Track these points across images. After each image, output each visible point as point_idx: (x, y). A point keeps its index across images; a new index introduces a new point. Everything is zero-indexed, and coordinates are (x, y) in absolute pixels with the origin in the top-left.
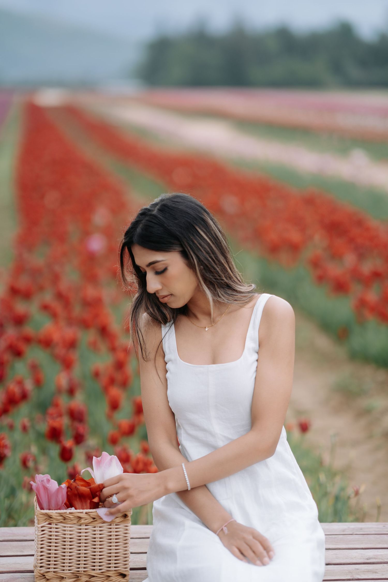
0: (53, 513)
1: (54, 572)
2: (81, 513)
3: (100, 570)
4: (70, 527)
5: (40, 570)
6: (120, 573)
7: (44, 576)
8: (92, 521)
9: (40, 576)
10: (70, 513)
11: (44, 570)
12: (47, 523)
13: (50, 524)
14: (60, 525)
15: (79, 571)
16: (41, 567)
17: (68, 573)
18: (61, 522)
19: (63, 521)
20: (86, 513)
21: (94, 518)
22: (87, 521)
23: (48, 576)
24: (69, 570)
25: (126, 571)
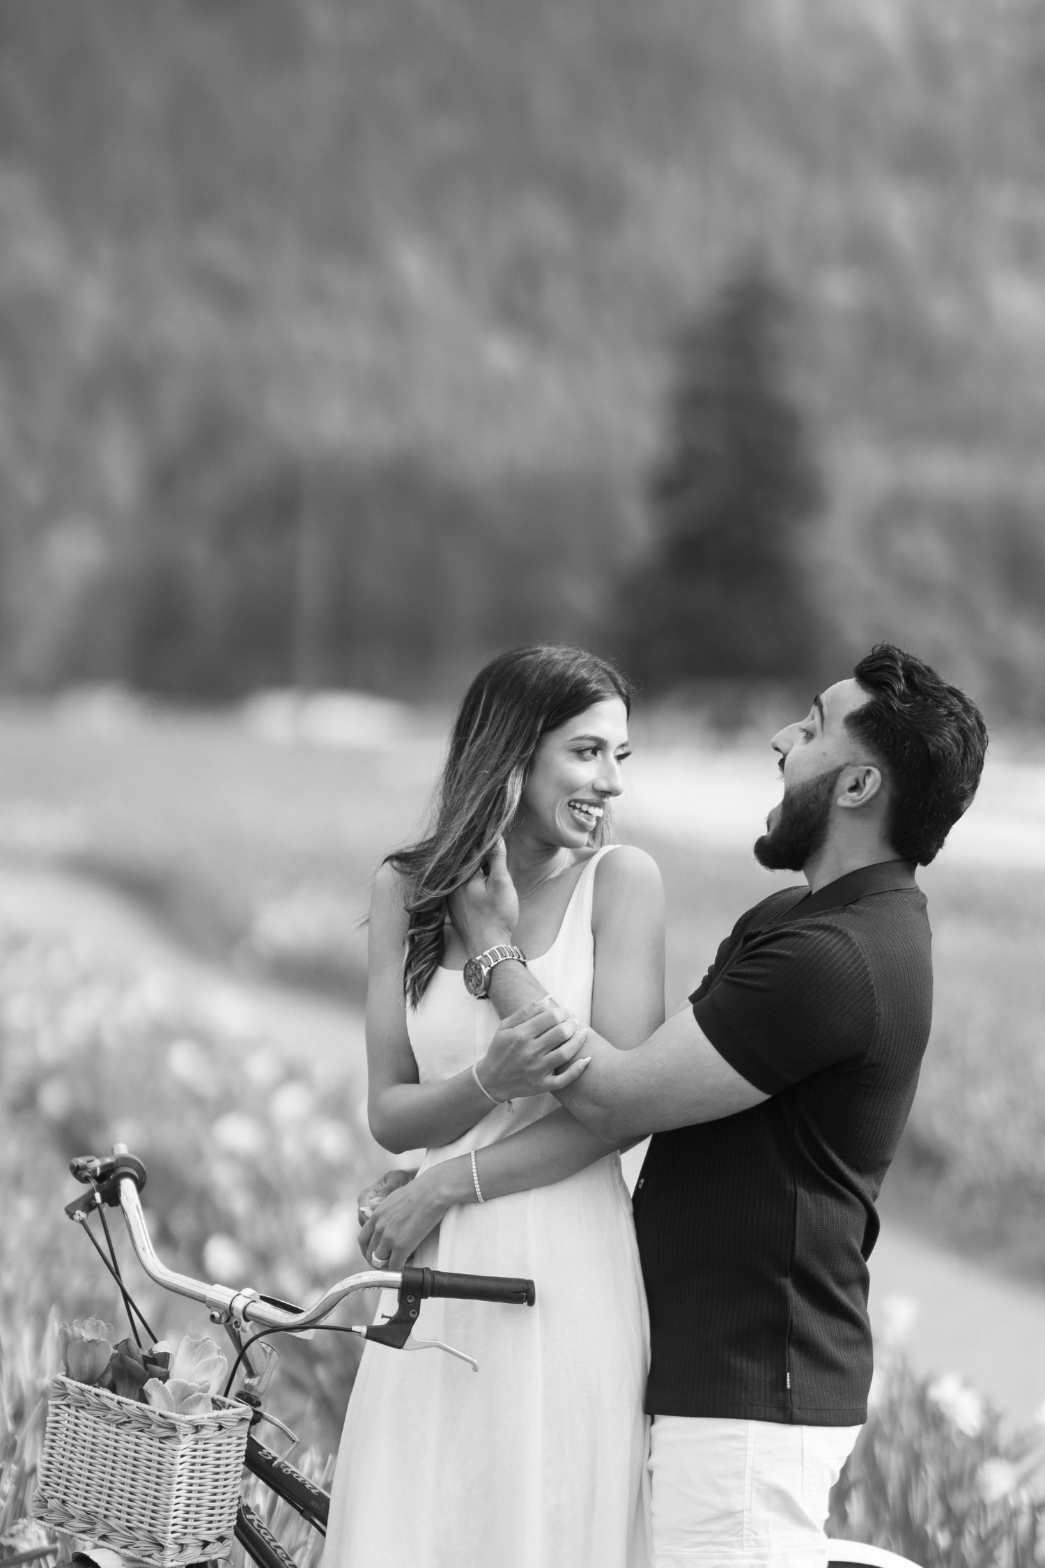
0: (72, 1384)
1: (64, 1502)
2: (111, 1399)
3: (128, 1521)
4: (95, 1422)
5: (43, 1490)
6: (155, 1539)
7: (47, 1502)
8: (125, 1422)
9: (40, 1501)
10: (96, 1394)
11: (49, 1492)
12: (64, 1402)
13: (68, 1406)
14: (82, 1413)
15: (97, 1513)
16: (47, 1484)
17: (80, 1510)
18: (83, 1408)
19: (86, 1407)
20: (119, 1403)
21: (129, 1418)
22: (117, 1417)
23: (52, 1504)
24: (84, 1505)
25: (164, 1538)
